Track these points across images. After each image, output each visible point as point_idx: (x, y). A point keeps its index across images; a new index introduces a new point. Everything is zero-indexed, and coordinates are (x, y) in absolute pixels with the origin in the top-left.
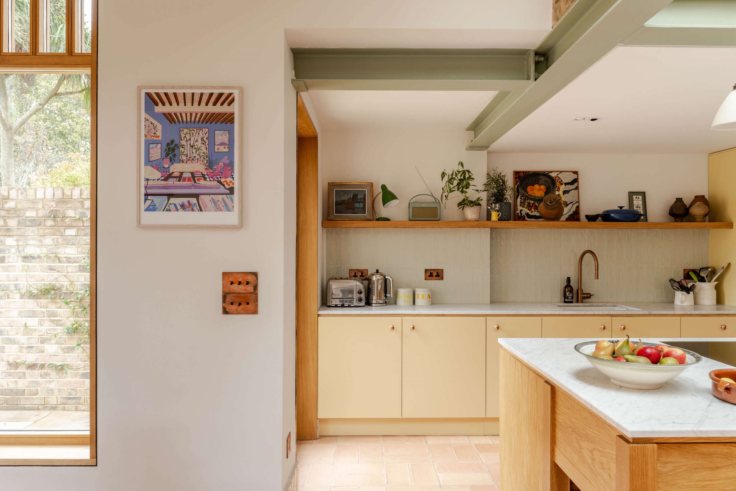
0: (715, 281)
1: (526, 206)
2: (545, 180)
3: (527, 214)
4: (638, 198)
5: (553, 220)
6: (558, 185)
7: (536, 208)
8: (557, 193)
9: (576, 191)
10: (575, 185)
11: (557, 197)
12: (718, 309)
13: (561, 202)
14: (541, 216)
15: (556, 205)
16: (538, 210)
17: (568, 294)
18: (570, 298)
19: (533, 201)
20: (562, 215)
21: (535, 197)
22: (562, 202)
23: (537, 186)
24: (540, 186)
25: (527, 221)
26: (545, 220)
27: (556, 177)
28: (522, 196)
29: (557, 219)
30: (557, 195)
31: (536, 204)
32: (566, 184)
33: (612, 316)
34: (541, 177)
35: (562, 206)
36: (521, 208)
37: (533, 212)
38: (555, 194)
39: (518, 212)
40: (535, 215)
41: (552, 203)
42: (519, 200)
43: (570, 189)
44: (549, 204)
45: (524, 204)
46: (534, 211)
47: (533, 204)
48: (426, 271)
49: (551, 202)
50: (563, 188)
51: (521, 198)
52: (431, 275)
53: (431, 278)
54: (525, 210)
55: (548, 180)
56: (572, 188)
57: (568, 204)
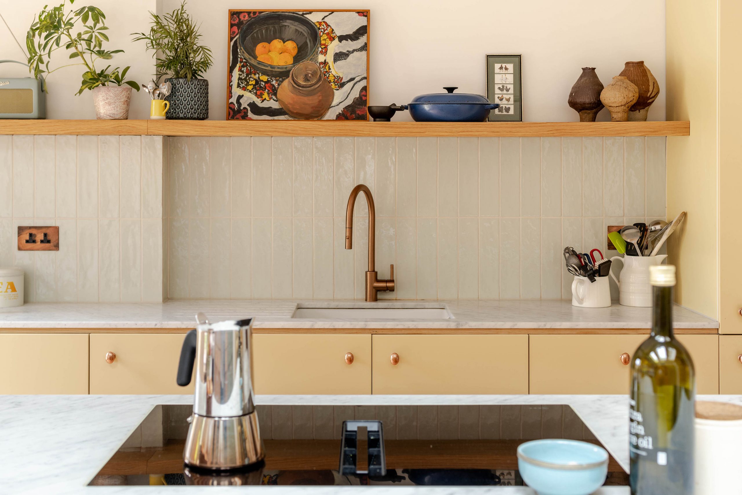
0: (659, 253)
1: (250, 88)
2: (296, 30)
3: (253, 107)
4: (506, 69)
5: (308, 117)
6: (325, 40)
7: (274, 92)
8: (321, 58)
9: (364, 53)
10: (363, 40)
11: (320, 68)
13: (328, 78)
14: (282, 108)
15: (317, 86)
16: (276, 97)
19: (268, 75)
20: (329, 107)
21: (272, 67)
22: (331, 79)
23: (277, 43)
24: (284, 42)
25: (251, 119)
26: (291, 119)
27: (320, 23)
28: (243, 66)
29: (317, 117)
30: (321, 63)
31: (274, 82)
32: (341, 38)
33: (374, 332)
34: (288, 23)
35: (330, 87)
36: (240, 92)
37: (265, 101)
38: (316, 61)
39: (234, 100)
40: (271, 107)
41: (308, 80)
42: (236, 73)
43: (351, 50)
44: (302, 83)
45: (248, 83)
46: (267, 98)
47: (267, 82)
48: (21, 230)
49: (306, 79)
50: (334, 47)
51: (240, 70)
52: (32, 240)
53: (30, 245)
54: (249, 97)
55: (303, 29)
56: (355, 48)
57: (344, 82)
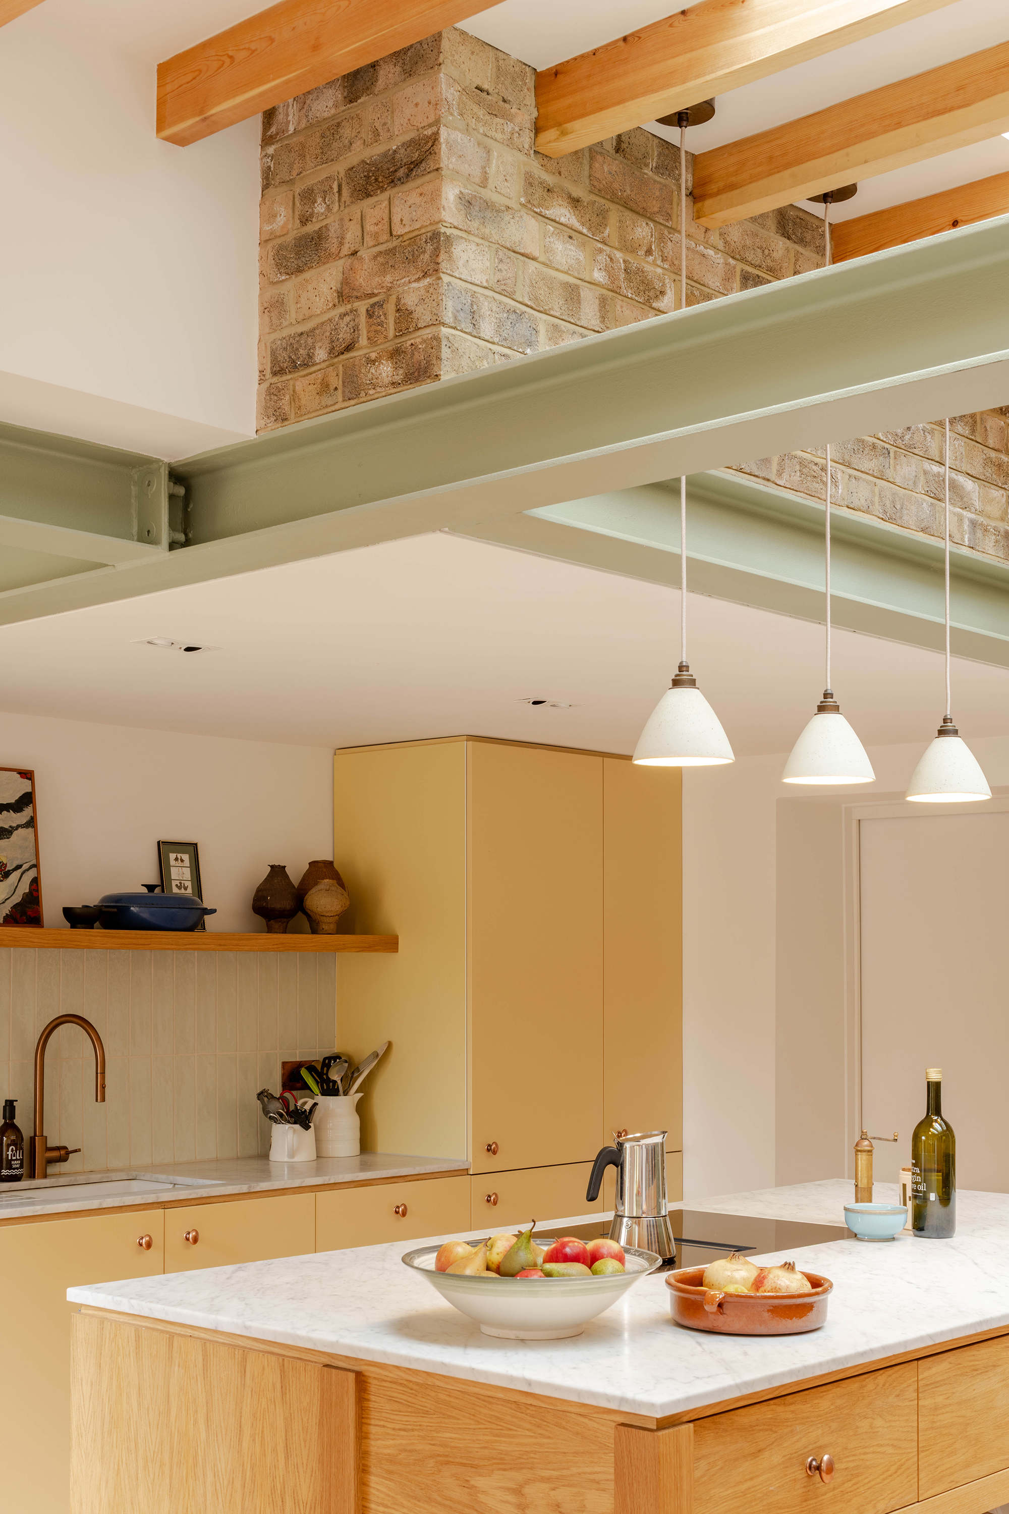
4: (182, 861)
9: (31, 830)
10: (27, 812)
12: (364, 1167)
17: (10, 1153)
18: (16, 1164)
32: (3, 807)
43: (14, 825)
56: (19, 823)
57: (9, 871)
